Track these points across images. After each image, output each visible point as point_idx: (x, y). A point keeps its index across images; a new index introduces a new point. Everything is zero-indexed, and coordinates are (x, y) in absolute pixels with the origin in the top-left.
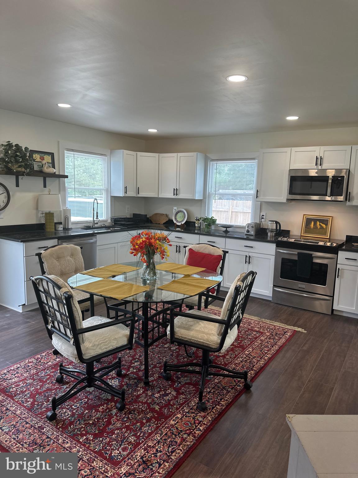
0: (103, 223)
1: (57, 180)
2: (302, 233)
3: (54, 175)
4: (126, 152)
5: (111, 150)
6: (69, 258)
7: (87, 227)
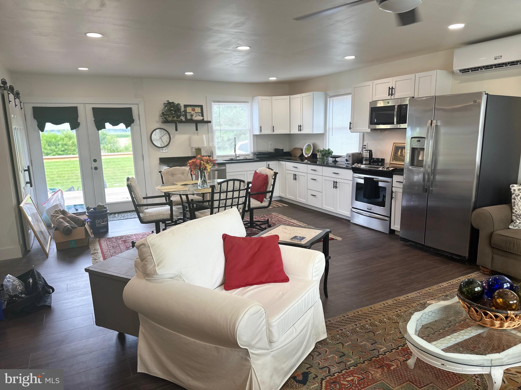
0: (244, 156)
1: (206, 124)
2: (391, 161)
3: (203, 121)
4: (260, 98)
5: (252, 97)
6: (180, 175)
7: (231, 159)
